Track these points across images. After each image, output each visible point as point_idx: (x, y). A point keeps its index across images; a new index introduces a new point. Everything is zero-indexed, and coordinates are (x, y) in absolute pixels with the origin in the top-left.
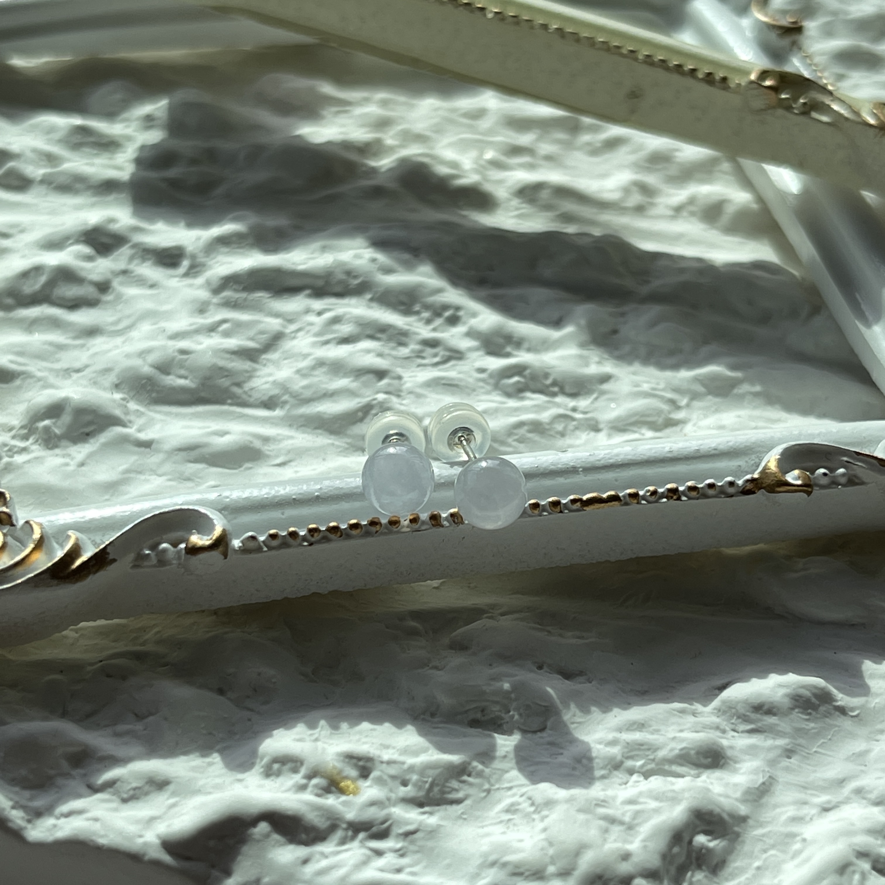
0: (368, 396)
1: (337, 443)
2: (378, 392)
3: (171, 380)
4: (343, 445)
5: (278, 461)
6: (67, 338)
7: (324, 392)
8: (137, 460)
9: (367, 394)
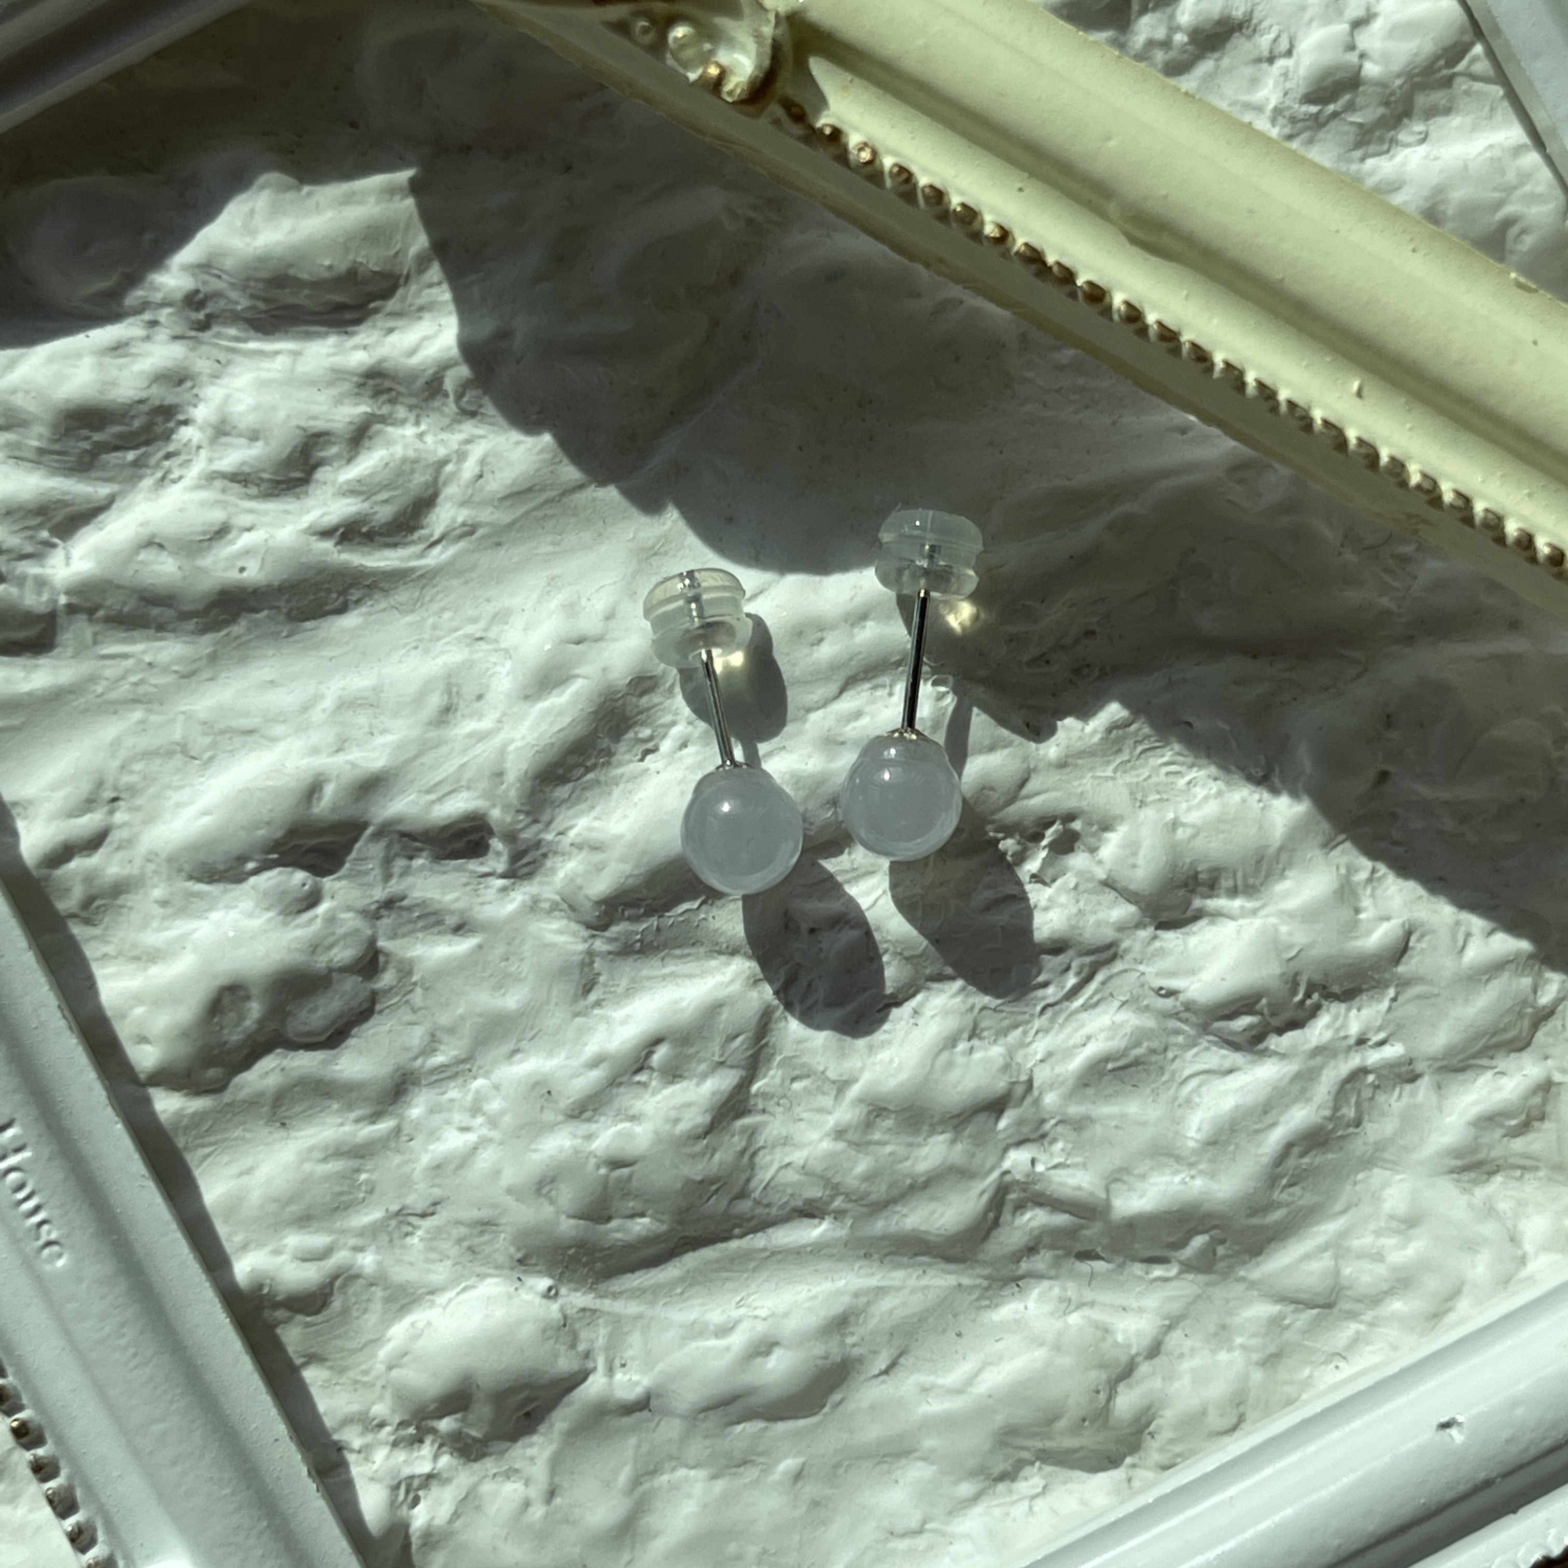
0: (992, 1169)
1: (966, 1281)
2: (1006, 1150)
3: (617, 1230)
4: (978, 1281)
5: (882, 1363)
6: (357, 1121)
7: (908, 1181)
8: (638, 1446)
9: (989, 1163)
